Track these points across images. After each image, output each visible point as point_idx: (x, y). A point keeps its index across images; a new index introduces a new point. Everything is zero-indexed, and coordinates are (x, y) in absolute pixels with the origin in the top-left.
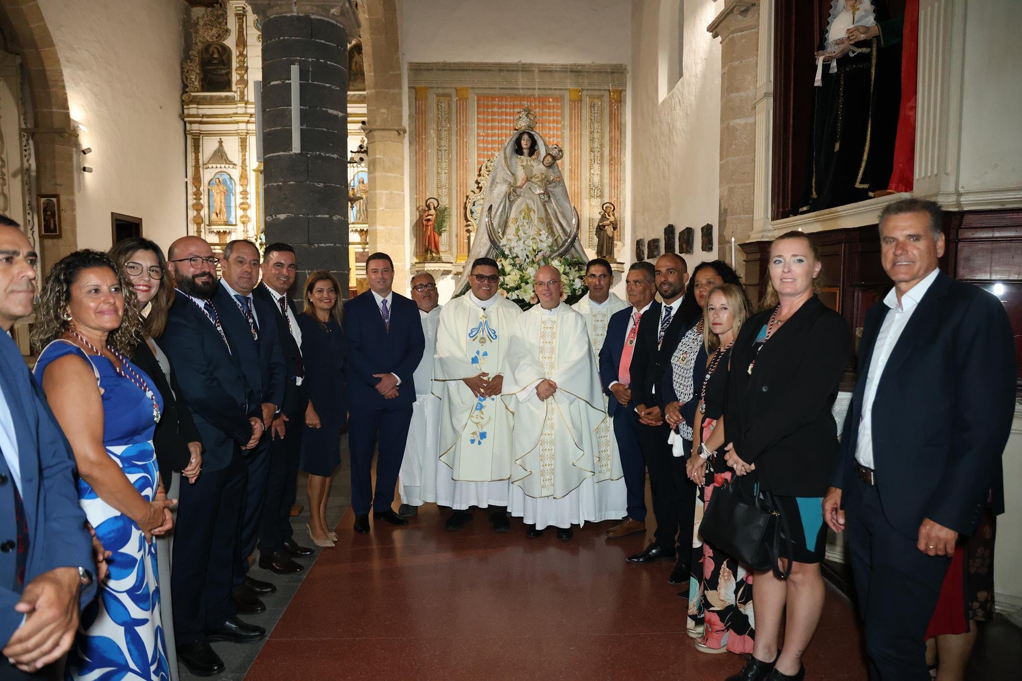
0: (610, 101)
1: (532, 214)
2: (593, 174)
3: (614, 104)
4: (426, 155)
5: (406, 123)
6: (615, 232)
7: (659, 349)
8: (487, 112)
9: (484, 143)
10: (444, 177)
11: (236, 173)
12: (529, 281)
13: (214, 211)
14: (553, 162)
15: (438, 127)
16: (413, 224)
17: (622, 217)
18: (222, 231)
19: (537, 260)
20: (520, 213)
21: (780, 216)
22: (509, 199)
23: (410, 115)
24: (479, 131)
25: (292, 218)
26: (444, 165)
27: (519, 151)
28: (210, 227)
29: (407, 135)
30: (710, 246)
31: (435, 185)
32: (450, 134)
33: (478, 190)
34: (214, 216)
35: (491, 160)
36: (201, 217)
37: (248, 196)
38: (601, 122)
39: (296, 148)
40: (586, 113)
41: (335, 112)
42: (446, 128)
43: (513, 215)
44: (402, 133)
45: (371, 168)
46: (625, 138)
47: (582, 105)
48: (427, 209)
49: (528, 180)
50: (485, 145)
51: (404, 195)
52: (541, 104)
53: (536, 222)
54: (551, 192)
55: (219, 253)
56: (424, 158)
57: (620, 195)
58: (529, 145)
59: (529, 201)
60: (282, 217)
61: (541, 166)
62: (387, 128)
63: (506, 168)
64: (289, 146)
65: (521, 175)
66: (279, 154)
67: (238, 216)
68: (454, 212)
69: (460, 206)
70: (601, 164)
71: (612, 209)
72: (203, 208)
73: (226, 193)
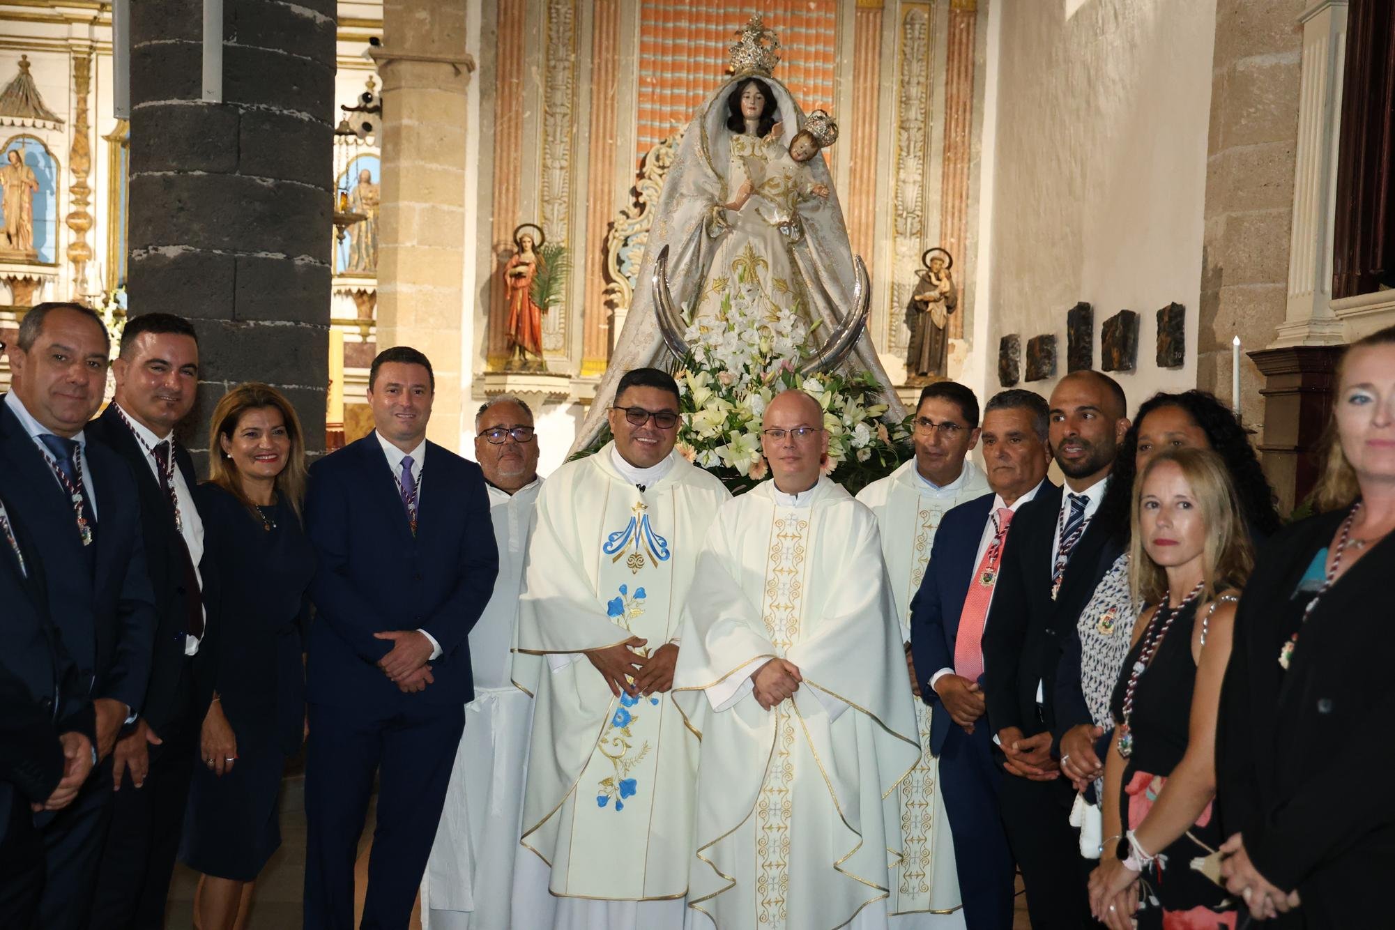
0: (950, 11)
1: (760, 270)
2: (904, 182)
3: (958, 19)
4: (517, 124)
5: (473, 46)
6: (952, 317)
7: (1054, 597)
8: (664, 29)
9: (653, 101)
10: (558, 176)
11: (60, 143)
12: (748, 425)
14: (814, 150)
15: (548, 60)
16: (482, 284)
17: (968, 282)
19: (769, 377)
20: (734, 266)
21: (1355, 288)
22: (708, 235)
23: (484, 32)
24: (644, 73)
25: (196, 256)
26: (560, 149)
27: (735, 122)
29: (475, 75)
30: (1178, 355)
31: (536, 194)
32: (576, 78)
33: (637, 211)
34: (2, 241)
35: (670, 141)
37: (90, 199)
38: (927, 60)
39: (212, 89)
40: (892, 38)
41: (308, 13)
42: (567, 64)
43: (715, 272)
44: (464, 69)
45: (389, 147)
46: (982, 97)
47: (885, 20)
48: (516, 249)
49: (754, 190)
50: (657, 107)
51: (463, 215)
52: (789, 14)
53: (769, 291)
54: (807, 219)
55: (10, 330)
56: (513, 130)
57: (966, 231)
58: (759, 110)
59: (755, 241)
60: (172, 252)
61: (786, 160)
62: (429, 55)
63: (703, 161)
64: (194, 87)
65: (738, 177)
66: (169, 102)
67: (63, 244)
68: (579, 259)
69: (594, 245)
70: (925, 158)
71: (946, 264)
73: (35, 188)
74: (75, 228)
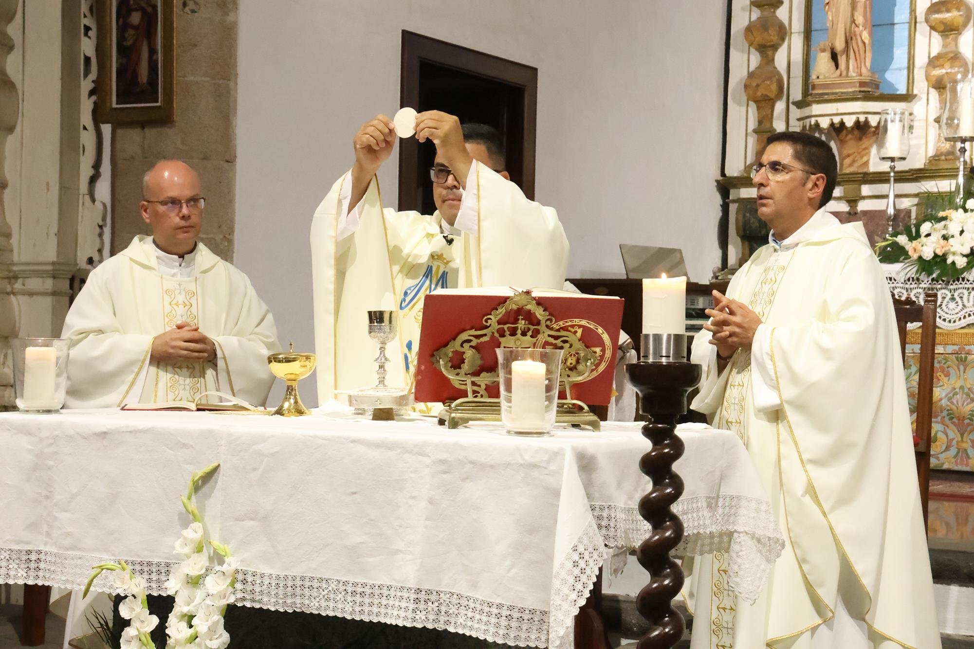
13: (826, 44)
18: (849, 122)
28: (806, 112)
34: (822, 65)
36: (779, 73)
67: (921, 60)
72: (783, 40)
74: (942, 28)
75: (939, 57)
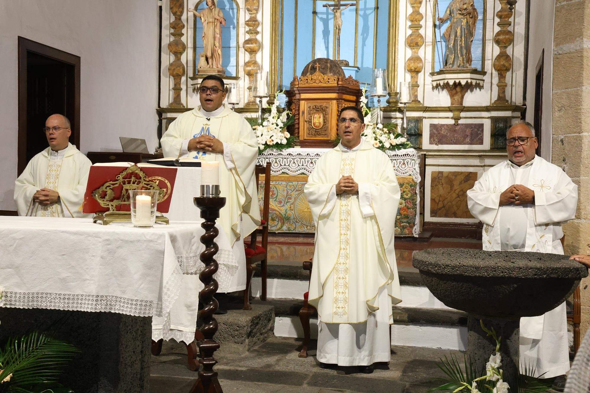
13: (203, 53)
34: (202, 62)
36: (183, 64)
37: (259, 29)
67: (241, 63)
72: (184, 50)
73: (223, 23)
74: (250, 50)
75: (248, 62)
